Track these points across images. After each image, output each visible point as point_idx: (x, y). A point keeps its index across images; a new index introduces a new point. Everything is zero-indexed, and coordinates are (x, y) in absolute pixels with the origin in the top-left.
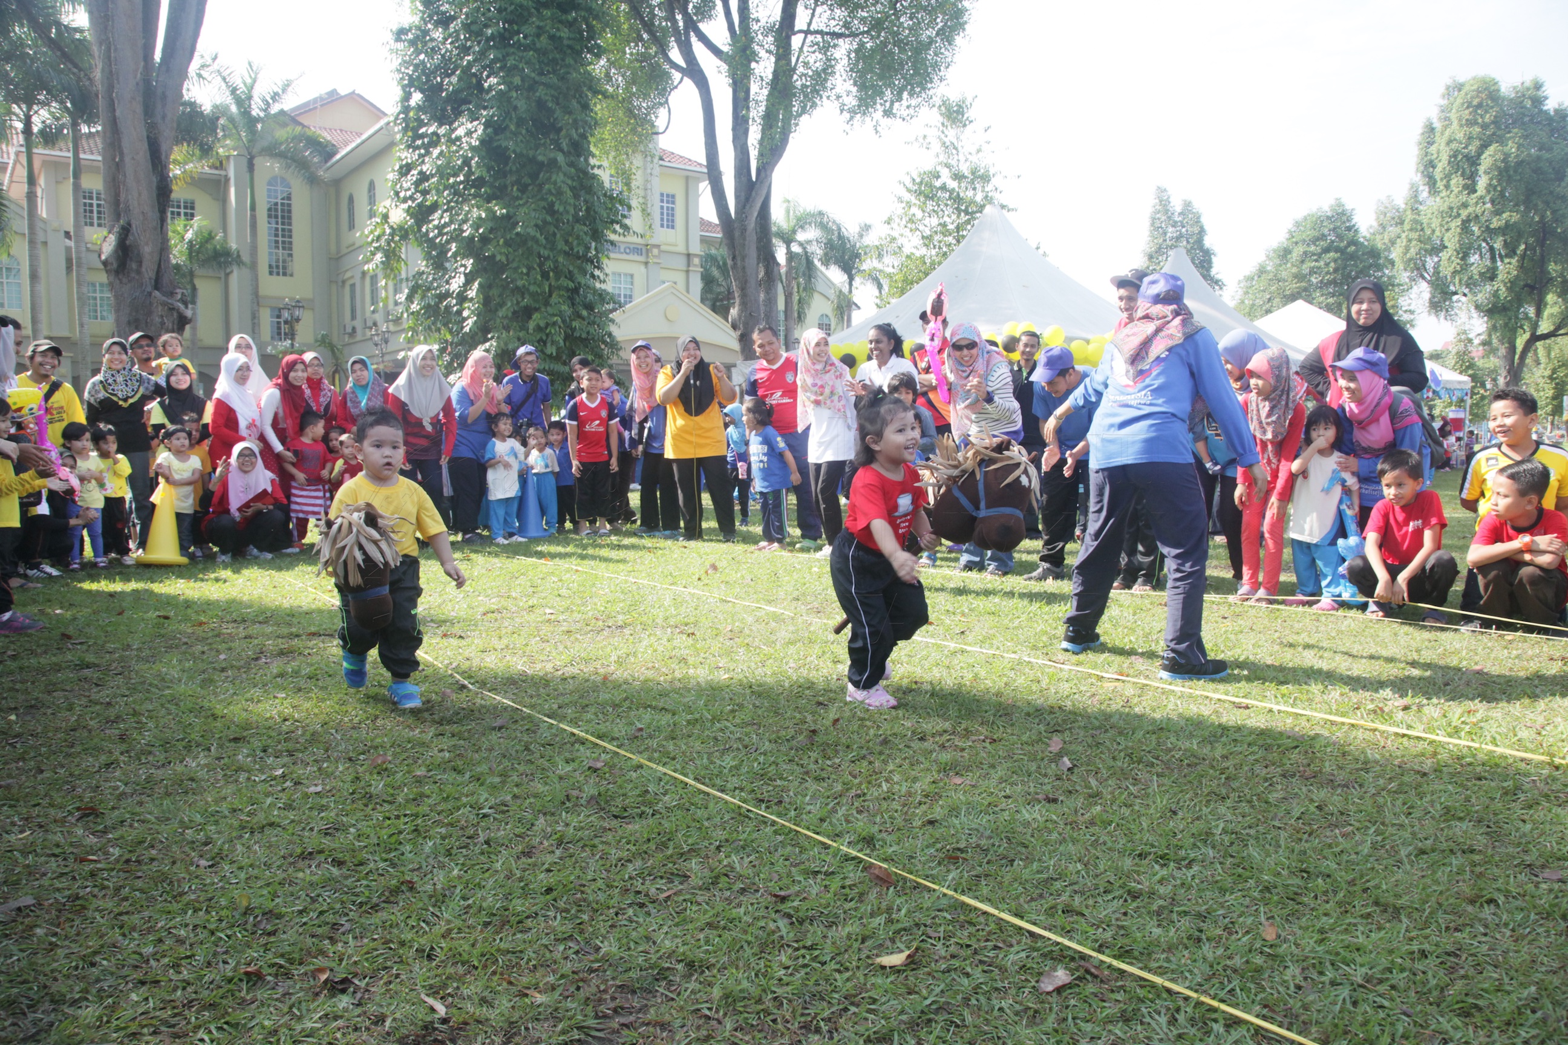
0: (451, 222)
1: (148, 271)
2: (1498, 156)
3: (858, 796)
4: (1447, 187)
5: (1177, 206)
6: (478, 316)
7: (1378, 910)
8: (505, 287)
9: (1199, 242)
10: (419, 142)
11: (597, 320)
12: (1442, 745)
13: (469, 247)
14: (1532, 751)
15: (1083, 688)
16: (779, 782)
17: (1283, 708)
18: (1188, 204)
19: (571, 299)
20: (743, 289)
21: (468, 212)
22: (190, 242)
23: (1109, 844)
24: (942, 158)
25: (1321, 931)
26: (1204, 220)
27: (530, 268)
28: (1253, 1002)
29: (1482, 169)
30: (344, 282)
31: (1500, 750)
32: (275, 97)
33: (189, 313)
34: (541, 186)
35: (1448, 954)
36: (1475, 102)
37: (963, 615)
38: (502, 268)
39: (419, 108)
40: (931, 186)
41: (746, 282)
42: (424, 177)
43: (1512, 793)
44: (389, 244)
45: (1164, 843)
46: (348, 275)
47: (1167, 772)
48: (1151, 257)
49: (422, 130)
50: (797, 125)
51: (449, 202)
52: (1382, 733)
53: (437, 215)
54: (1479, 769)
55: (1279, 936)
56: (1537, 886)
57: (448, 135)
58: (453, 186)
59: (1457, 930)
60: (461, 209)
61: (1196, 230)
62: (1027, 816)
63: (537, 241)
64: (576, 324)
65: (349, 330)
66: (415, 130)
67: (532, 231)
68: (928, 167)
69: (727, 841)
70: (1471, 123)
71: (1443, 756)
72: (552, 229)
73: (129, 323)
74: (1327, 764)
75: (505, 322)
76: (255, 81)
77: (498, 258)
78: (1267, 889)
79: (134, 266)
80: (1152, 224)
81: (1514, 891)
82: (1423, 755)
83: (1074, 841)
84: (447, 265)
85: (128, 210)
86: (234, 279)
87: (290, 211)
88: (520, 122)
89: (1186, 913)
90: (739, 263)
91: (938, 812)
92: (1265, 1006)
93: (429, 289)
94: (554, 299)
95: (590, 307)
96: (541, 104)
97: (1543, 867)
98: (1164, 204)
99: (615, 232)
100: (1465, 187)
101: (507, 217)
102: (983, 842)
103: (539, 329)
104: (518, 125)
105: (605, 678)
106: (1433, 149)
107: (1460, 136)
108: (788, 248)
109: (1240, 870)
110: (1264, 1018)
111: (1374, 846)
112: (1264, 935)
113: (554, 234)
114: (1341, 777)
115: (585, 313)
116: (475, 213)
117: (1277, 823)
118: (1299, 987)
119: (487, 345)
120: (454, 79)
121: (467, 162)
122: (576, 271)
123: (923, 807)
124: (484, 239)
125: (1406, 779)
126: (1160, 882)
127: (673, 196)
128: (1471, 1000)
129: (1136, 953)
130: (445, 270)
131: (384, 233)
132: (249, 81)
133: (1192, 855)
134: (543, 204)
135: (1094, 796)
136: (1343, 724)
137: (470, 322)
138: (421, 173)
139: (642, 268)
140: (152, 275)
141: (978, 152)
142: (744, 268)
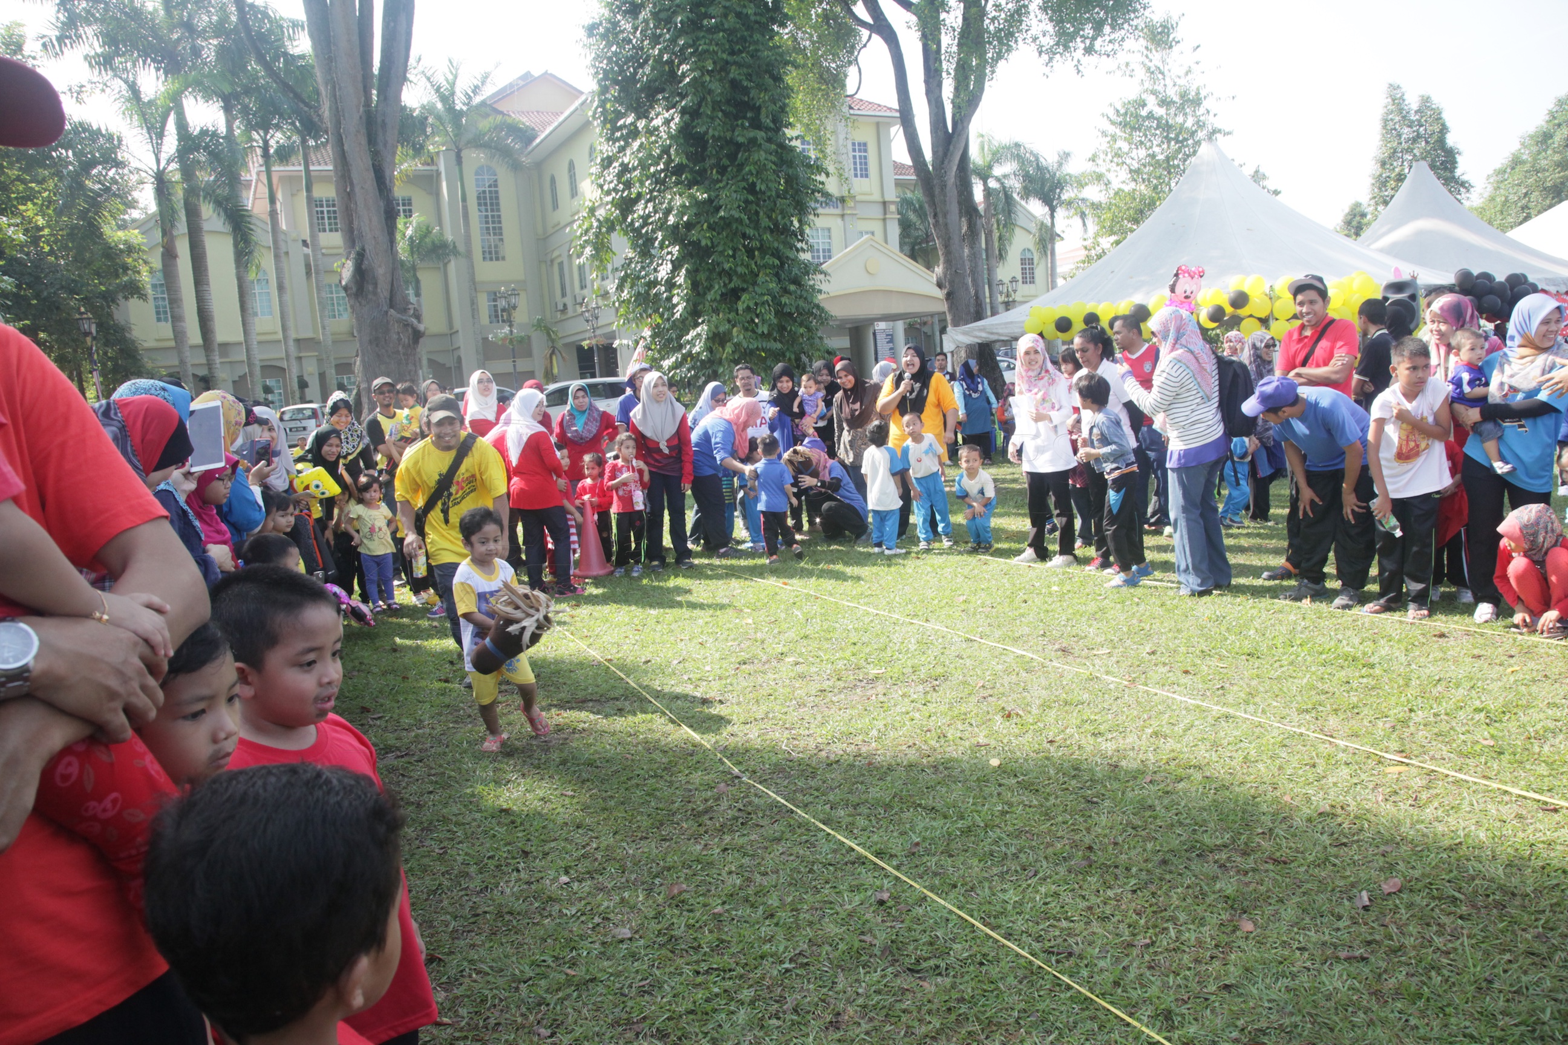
0: (656, 212)
1: (383, 291)
3: (1147, 946)
5: (1413, 103)
6: (688, 301)
8: (711, 271)
9: (1441, 142)
10: (618, 134)
11: (804, 294)
13: (675, 234)
16: (1064, 924)
18: (1426, 100)
19: (777, 275)
20: (947, 246)
21: (671, 200)
22: (411, 238)
23: (1422, 1031)
24: (1148, 85)
26: (1446, 116)
27: (735, 250)
30: (552, 261)
32: (476, 90)
33: (421, 327)
34: (741, 167)
37: (1221, 658)
38: (708, 252)
39: (617, 100)
40: (1137, 116)
41: (949, 238)
42: (625, 169)
44: (597, 237)
46: (555, 254)
48: (1383, 164)
49: (621, 123)
50: (993, 72)
51: (651, 191)
53: (640, 206)
57: (647, 126)
58: (654, 175)
60: (664, 198)
61: (1437, 128)
63: (740, 221)
64: (784, 300)
65: (561, 307)
66: (613, 122)
67: (735, 213)
68: (1132, 96)
69: (1025, 1011)
72: (754, 207)
73: (370, 342)
75: (714, 305)
76: (456, 77)
77: (703, 243)
79: (371, 288)
80: (1385, 127)
83: (1384, 1022)
84: (653, 252)
85: (361, 236)
86: (452, 267)
87: (497, 198)
88: (716, 105)
90: (941, 220)
91: (1233, 974)
93: (638, 278)
94: (761, 278)
95: (797, 282)
96: (734, 84)
98: (1397, 101)
99: (817, 201)
101: (710, 201)
102: (1287, 1021)
103: (748, 308)
104: (714, 109)
105: (870, 764)
108: (985, 184)
113: (757, 213)
115: (792, 287)
116: (678, 201)
119: (699, 329)
120: (647, 69)
121: (666, 151)
122: (781, 247)
123: (1216, 964)
124: (689, 226)
127: (865, 144)
130: (652, 257)
131: (591, 227)
132: (450, 77)
134: (744, 184)
137: (680, 308)
138: (622, 164)
139: (839, 221)
140: (387, 294)
141: (1187, 74)
142: (946, 225)
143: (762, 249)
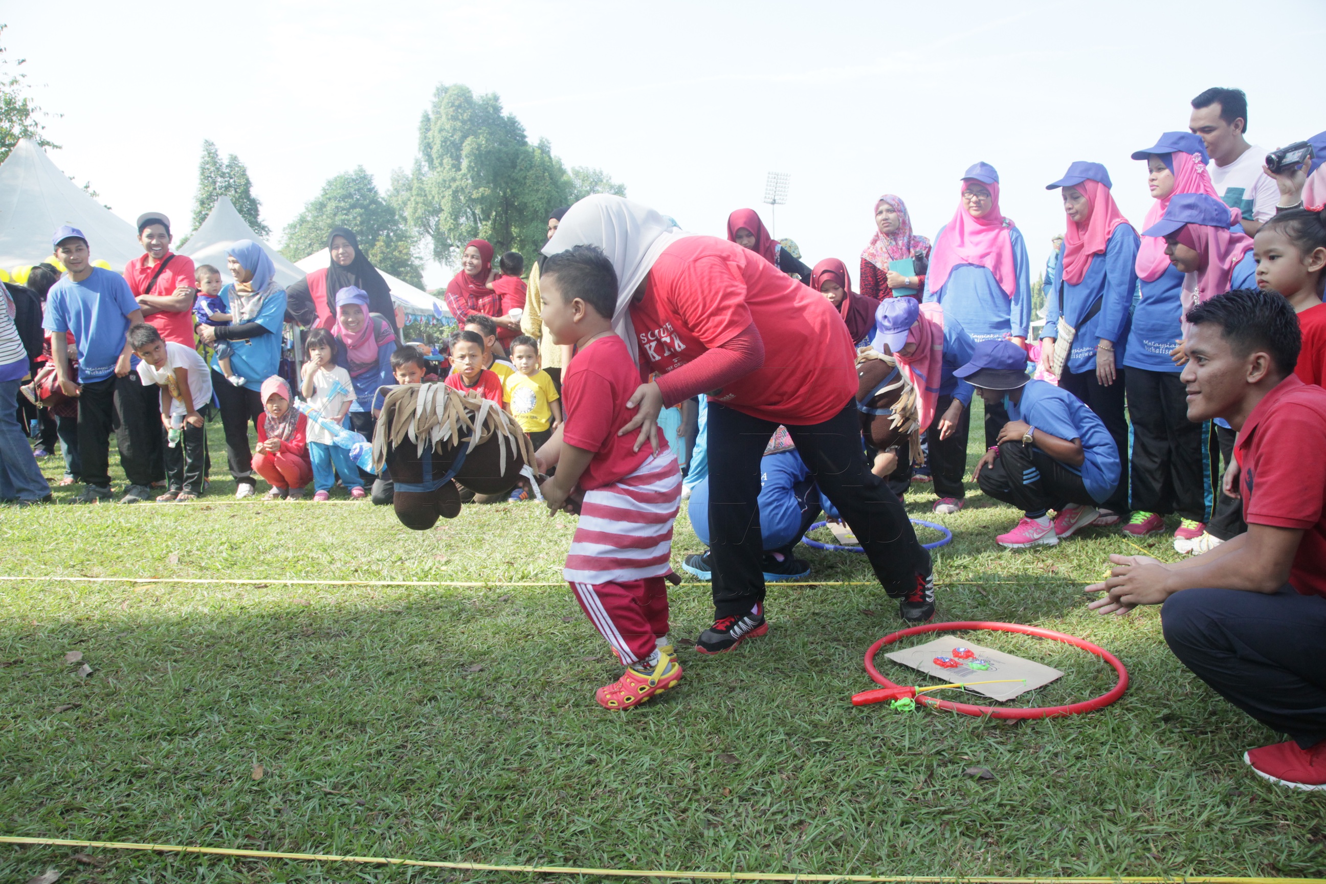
2: (475, 146)
4: (441, 164)
5: (224, 159)
7: (350, 728)
9: (246, 193)
12: (415, 588)
14: (476, 580)
15: (114, 596)
17: (296, 581)
18: (234, 159)
23: (120, 735)
25: (302, 760)
26: (250, 174)
28: (236, 836)
29: (464, 153)
31: (454, 584)
35: (398, 747)
36: (457, 103)
43: (456, 615)
45: (173, 720)
47: (187, 656)
48: (202, 203)
52: (372, 587)
54: (438, 601)
55: (266, 773)
56: (464, 678)
59: (407, 727)
61: (243, 182)
62: (34, 730)
70: (455, 118)
71: (415, 596)
74: (326, 621)
78: (263, 736)
80: (203, 174)
81: (449, 686)
82: (400, 598)
89: (186, 778)
92: (246, 837)
97: (471, 663)
98: (212, 156)
100: (454, 166)
106: (430, 134)
107: (447, 127)
109: (239, 727)
110: (246, 847)
111: (353, 678)
112: (253, 776)
114: (335, 628)
117: (278, 679)
118: (278, 811)
125: (385, 619)
126: (167, 757)
128: (408, 777)
129: (132, 829)
133: (198, 726)
135: (112, 695)
136: (343, 585)
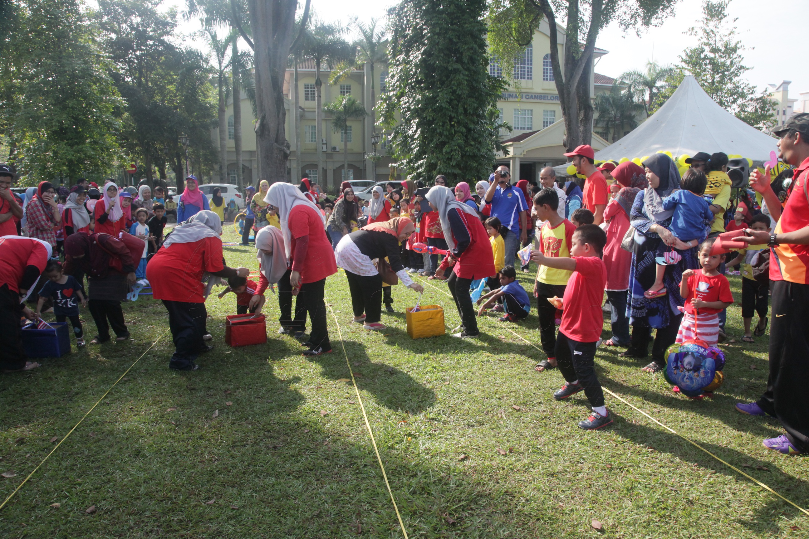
6: (420, 147)
8: (432, 132)
13: (416, 114)
19: (465, 136)
20: (569, 125)
24: (705, 40)
27: (444, 123)
33: (289, 152)
34: (451, 81)
38: (430, 123)
40: (698, 57)
41: (571, 121)
51: (409, 92)
63: (447, 109)
64: (467, 149)
67: (443, 105)
68: (696, 46)
72: (456, 102)
75: (432, 149)
77: (429, 118)
79: (267, 133)
85: (265, 109)
88: (440, 50)
93: (401, 134)
94: (456, 137)
95: (476, 140)
96: (450, 40)
101: (433, 98)
103: (446, 153)
104: (439, 52)
108: (651, 91)
113: (457, 105)
115: (473, 143)
116: (418, 97)
121: (416, 72)
124: (421, 110)
131: (384, 107)
134: (451, 90)
137: (416, 150)
139: (559, 107)
140: (274, 136)
141: (730, 34)
142: (569, 114)
143: (459, 123)
